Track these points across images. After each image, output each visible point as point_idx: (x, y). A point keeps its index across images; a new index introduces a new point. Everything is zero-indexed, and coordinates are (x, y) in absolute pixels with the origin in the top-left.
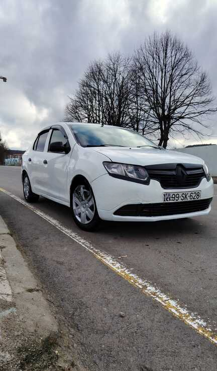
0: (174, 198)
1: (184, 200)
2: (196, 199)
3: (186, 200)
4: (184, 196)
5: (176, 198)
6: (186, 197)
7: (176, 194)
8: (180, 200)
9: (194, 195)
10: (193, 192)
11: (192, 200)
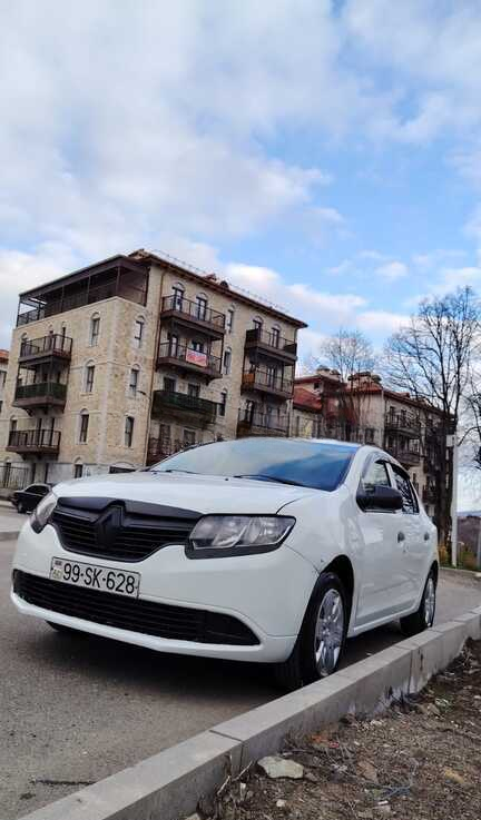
0: (69, 573)
1: (90, 586)
2: (125, 594)
3: (96, 588)
4: (92, 574)
5: (72, 575)
6: (96, 578)
7: (73, 564)
8: (81, 583)
9: (118, 581)
10: (117, 573)
11: (114, 591)
